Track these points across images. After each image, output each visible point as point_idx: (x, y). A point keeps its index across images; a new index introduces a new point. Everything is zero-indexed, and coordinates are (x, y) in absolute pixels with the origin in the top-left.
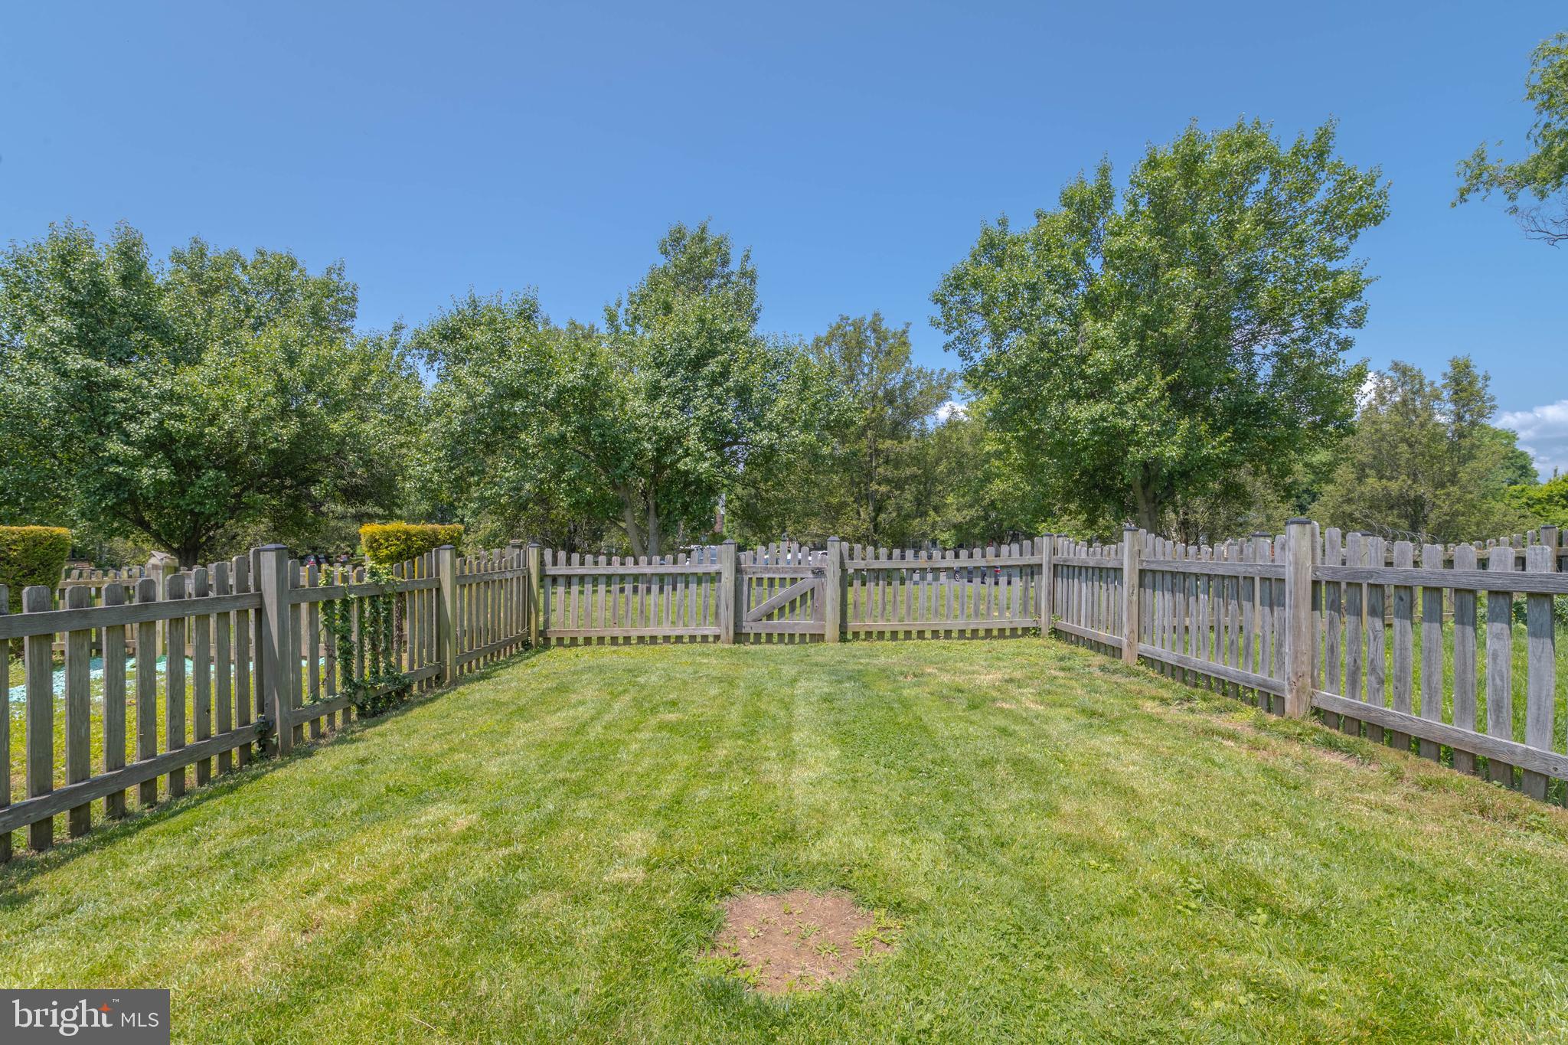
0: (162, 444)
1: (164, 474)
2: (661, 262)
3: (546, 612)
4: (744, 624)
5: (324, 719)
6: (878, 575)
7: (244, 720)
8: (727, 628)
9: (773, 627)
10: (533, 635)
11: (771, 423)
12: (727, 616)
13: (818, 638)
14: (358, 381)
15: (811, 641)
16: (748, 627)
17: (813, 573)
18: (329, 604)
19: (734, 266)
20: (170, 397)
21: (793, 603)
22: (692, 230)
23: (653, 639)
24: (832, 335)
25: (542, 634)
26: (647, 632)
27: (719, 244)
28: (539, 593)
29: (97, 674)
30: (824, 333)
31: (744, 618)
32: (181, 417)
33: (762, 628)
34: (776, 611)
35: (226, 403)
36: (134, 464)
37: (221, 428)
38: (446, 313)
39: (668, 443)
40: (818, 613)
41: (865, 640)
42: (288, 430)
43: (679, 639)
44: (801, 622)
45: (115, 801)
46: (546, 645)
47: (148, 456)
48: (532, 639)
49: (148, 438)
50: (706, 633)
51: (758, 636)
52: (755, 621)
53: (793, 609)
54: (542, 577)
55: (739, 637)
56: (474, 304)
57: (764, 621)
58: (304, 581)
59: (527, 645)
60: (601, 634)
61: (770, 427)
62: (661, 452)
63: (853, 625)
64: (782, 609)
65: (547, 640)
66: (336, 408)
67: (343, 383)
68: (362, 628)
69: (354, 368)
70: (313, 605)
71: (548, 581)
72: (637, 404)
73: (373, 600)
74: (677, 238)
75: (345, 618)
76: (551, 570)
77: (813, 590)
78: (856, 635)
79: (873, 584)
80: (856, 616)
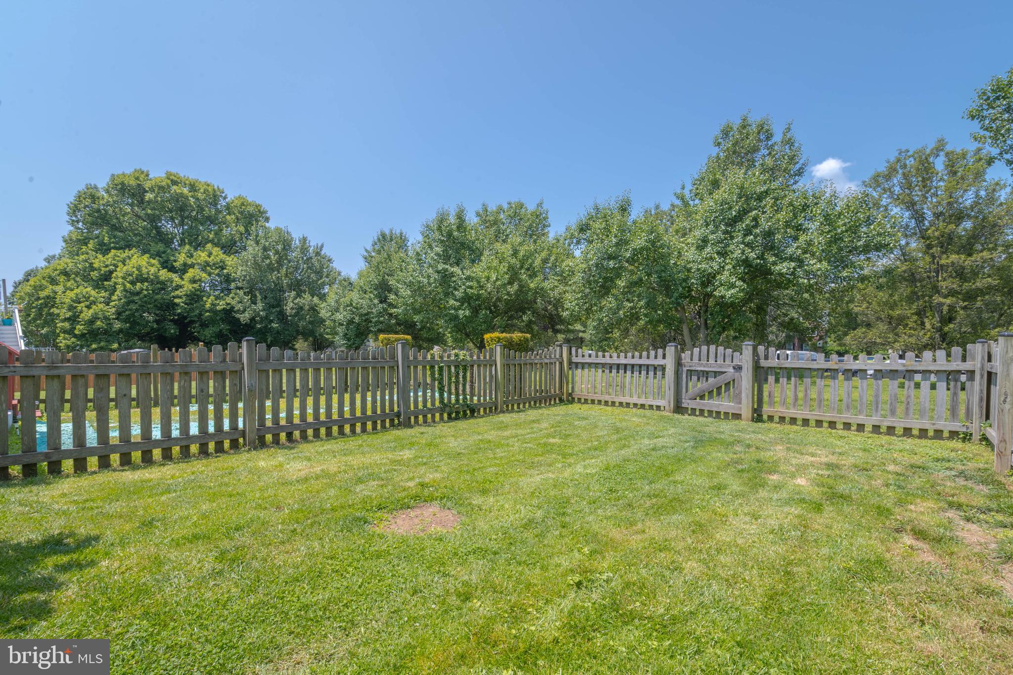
0: (467, 299)
1: (467, 313)
2: (715, 151)
3: (573, 383)
4: (683, 401)
5: (429, 416)
6: (790, 373)
7: (392, 409)
8: (669, 402)
9: (704, 405)
10: (565, 395)
11: (791, 256)
12: (670, 394)
13: (737, 416)
14: (545, 261)
15: (732, 419)
16: (686, 403)
17: (734, 368)
18: (432, 367)
19: (777, 138)
20: (469, 278)
21: (719, 388)
22: (737, 123)
23: (628, 405)
24: (892, 171)
25: (570, 395)
26: (625, 400)
27: (761, 127)
28: (568, 372)
29: (420, 394)
30: (882, 168)
31: (683, 397)
32: (471, 287)
33: (697, 404)
34: (707, 394)
35: (488, 278)
36: (456, 309)
37: (486, 291)
38: (582, 216)
39: (708, 279)
40: (738, 399)
41: (778, 423)
42: (513, 289)
43: (643, 406)
44: (724, 404)
45: (341, 428)
46: (572, 401)
47: (462, 305)
48: (565, 397)
49: (463, 298)
50: (658, 404)
51: (694, 410)
52: (690, 399)
53: (719, 394)
54: (570, 363)
55: (679, 409)
56: (597, 209)
57: (698, 399)
58: (420, 358)
59: (561, 400)
60: (599, 399)
61: (791, 259)
62: (704, 285)
63: (766, 409)
64: (711, 393)
65: (574, 399)
66: (533, 276)
67: (538, 262)
68: (450, 379)
69: (544, 254)
70: (424, 367)
71: (574, 366)
72: (690, 254)
73: (456, 367)
74: (726, 133)
75: (441, 374)
76: (575, 359)
77: (734, 380)
78: (771, 418)
79: (785, 379)
80: (772, 403)
